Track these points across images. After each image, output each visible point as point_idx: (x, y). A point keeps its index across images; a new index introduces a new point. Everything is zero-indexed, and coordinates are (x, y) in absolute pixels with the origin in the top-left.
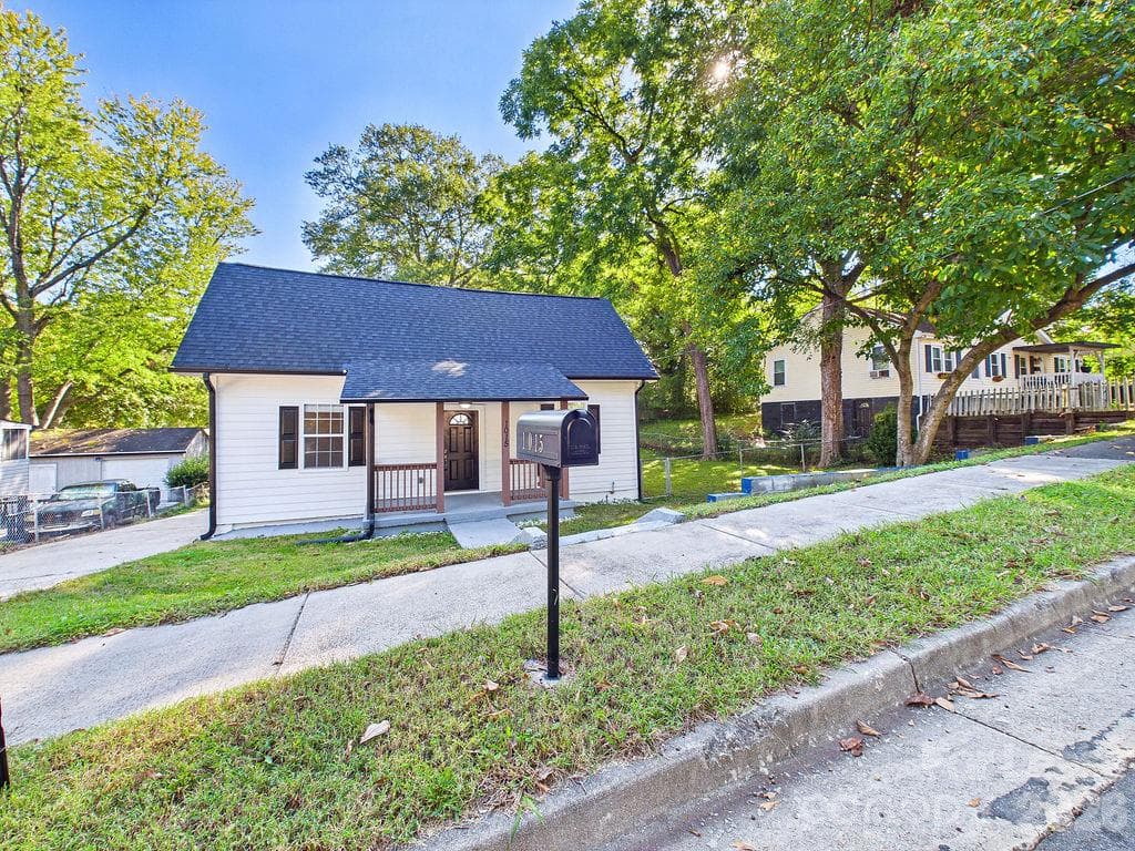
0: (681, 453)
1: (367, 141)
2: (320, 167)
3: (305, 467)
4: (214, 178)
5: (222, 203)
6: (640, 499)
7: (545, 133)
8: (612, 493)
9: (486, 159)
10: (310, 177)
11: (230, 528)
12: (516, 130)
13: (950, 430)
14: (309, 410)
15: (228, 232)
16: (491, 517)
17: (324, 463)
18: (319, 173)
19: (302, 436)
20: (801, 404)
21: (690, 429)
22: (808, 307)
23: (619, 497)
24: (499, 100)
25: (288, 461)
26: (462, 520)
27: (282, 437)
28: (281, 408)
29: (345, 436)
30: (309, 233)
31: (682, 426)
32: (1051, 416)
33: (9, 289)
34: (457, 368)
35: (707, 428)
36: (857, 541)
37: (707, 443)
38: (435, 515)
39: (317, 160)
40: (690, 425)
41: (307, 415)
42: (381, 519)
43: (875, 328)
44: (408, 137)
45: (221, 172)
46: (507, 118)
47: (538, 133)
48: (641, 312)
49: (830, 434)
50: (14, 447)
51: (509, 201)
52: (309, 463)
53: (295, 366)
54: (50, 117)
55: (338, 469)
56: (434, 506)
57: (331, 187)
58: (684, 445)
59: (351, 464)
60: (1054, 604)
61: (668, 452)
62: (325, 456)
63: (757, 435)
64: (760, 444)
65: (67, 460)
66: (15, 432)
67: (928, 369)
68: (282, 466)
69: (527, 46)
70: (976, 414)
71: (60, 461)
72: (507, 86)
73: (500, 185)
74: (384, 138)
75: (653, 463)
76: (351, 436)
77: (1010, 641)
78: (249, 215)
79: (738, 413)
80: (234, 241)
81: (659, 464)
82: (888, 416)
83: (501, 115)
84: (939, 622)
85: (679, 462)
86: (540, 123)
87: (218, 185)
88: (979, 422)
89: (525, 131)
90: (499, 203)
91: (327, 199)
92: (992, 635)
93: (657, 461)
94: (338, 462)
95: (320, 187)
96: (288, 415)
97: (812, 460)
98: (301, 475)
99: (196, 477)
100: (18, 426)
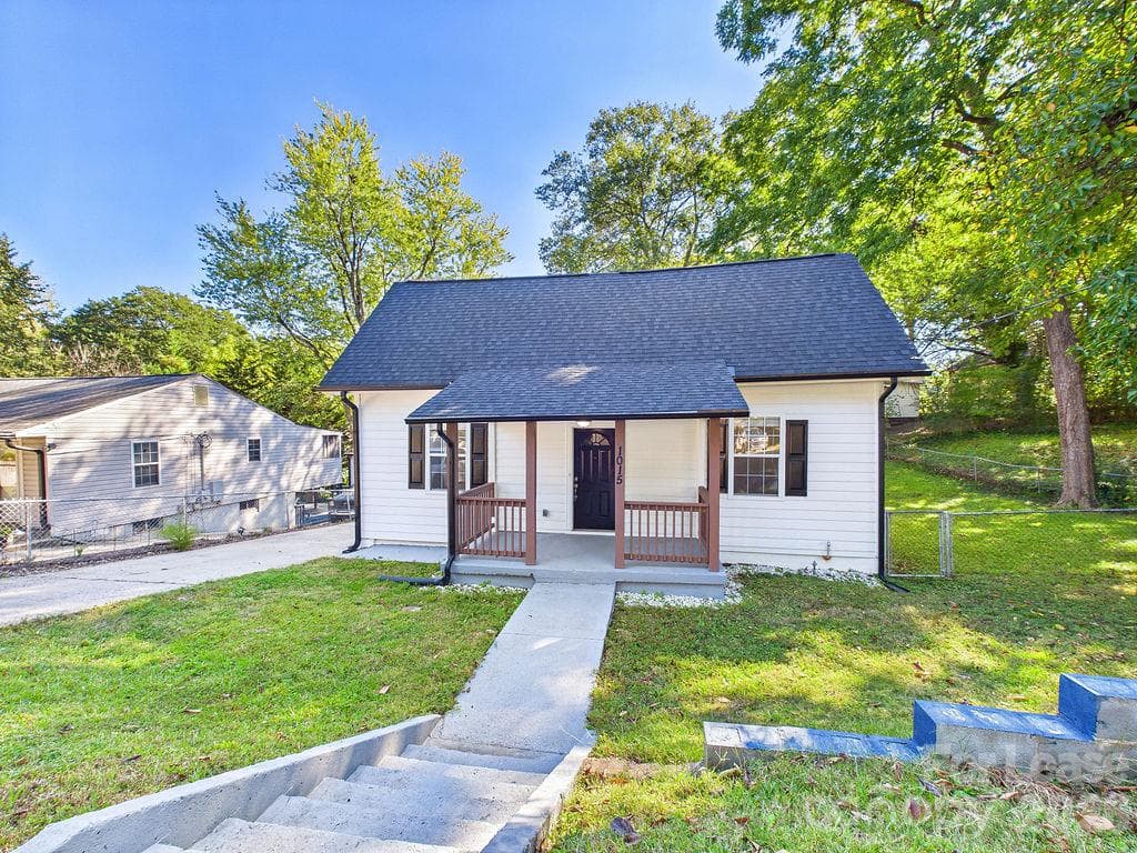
0: (1014, 490)
2: (549, 179)
3: (431, 488)
6: (881, 574)
8: (827, 558)
10: (540, 193)
16: (594, 582)
18: (549, 186)
19: (428, 456)
21: (1042, 451)
23: (839, 566)
25: (415, 480)
27: (412, 455)
29: (468, 456)
31: (1025, 445)
34: (580, 373)
35: (1073, 454)
37: (1072, 479)
38: (522, 566)
39: (545, 172)
40: (1044, 443)
41: (433, 432)
42: (462, 562)
45: (477, 209)
46: (726, 43)
48: (957, 276)
50: (331, 448)
52: (432, 484)
56: (522, 555)
58: (1021, 476)
59: (473, 487)
61: (986, 485)
66: (331, 437)
68: (411, 486)
75: (952, 502)
76: (472, 457)
78: (504, 244)
81: (964, 505)
83: (717, 40)
85: (1005, 505)
91: (557, 211)
93: (960, 500)
95: (550, 201)
96: (417, 432)
98: (428, 496)
100: (333, 433)
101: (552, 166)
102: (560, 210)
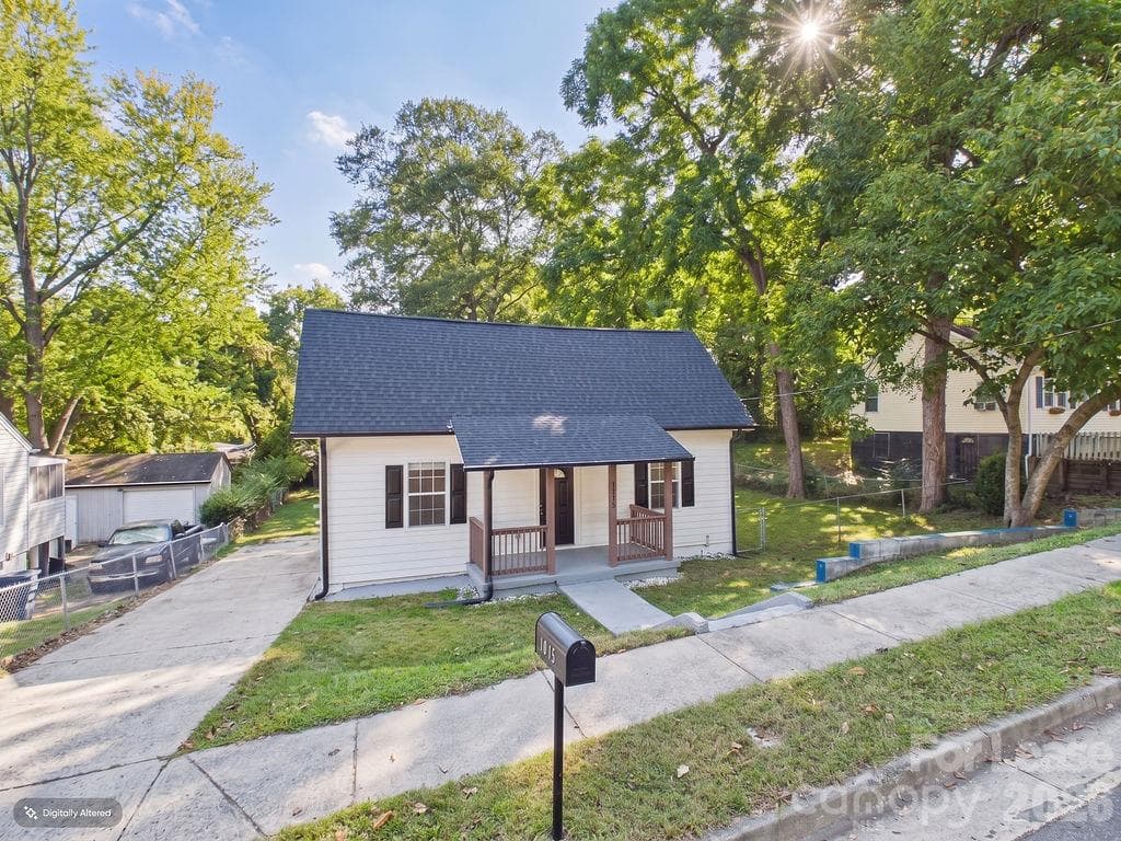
1: (403, 119)
2: (352, 152)
3: (410, 526)
4: (230, 162)
6: (735, 553)
7: (610, 120)
8: (707, 546)
9: (538, 135)
10: (340, 163)
11: (341, 588)
12: (580, 118)
13: (1061, 474)
14: (413, 468)
16: (599, 578)
17: (427, 522)
19: (406, 495)
20: (897, 436)
22: (914, 350)
23: (712, 551)
24: (560, 83)
25: (393, 521)
27: (388, 496)
28: (388, 468)
29: (447, 493)
30: (338, 224)
33: (17, 297)
34: (557, 423)
35: (793, 461)
36: (960, 636)
37: (792, 475)
38: (546, 576)
39: (350, 143)
41: (411, 473)
43: (984, 375)
44: (448, 112)
46: (569, 103)
47: (604, 121)
49: (932, 478)
51: (567, 191)
52: (413, 522)
53: (402, 426)
54: (62, 103)
55: (441, 527)
56: (545, 568)
57: (364, 174)
59: (453, 521)
60: (1094, 696)
62: (427, 514)
63: (846, 467)
64: (850, 479)
65: (89, 492)
67: (1039, 405)
68: (389, 525)
69: (592, 20)
70: (1090, 456)
71: (80, 492)
72: (570, 67)
73: (558, 175)
74: (421, 115)
76: (453, 494)
77: (1059, 721)
79: (823, 437)
82: (993, 463)
84: (1010, 709)
86: (606, 109)
88: (1093, 467)
89: (590, 116)
90: (557, 196)
91: (359, 187)
92: (1049, 718)
94: (440, 520)
95: (350, 174)
96: (394, 474)
97: (913, 503)
98: (406, 533)
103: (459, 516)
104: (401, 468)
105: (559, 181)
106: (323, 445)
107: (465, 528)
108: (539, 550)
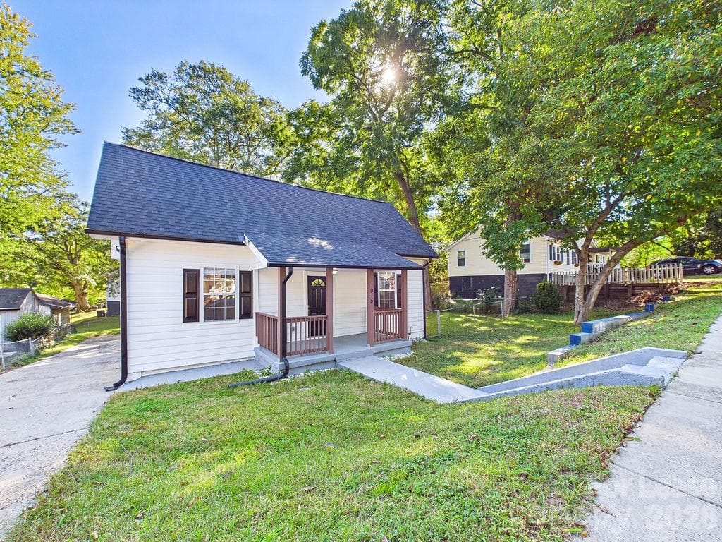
2: (142, 86)
3: (205, 320)
4: (40, 79)
5: (47, 103)
6: (425, 338)
8: (410, 334)
10: (134, 93)
11: (139, 376)
12: (311, 82)
13: (565, 293)
14: (208, 273)
15: (49, 127)
16: (364, 356)
17: (220, 317)
18: (142, 90)
19: (202, 294)
20: (475, 278)
23: (413, 336)
25: (190, 315)
26: (347, 359)
27: (186, 295)
28: (185, 271)
29: (237, 295)
32: (620, 286)
38: (327, 355)
39: (141, 79)
41: (206, 276)
42: (293, 361)
45: (48, 77)
46: (304, 72)
49: (510, 295)
52: (208, 318)
53: (200, 235)
55: (232, 322)
57: (150, 103)
59: (241, 317)
62: (220, 311)
63: (447, 296)
67: (551, 259)
68: (186, 320)
76: (241, 295)
78: (70, 116)
80: (53, 136)
82: (546, 284)
87: (41, 87)
91: (146, 112)
94: (231, 317)
95: (141, 102)
96: (191, 277)
98: (202, 327)
99: (36, 330)
101: (148, 78)
102: (148, 112)
103: (246, 313)
104: (197, 271)
105: (290, 124)
106: (123, 245)
107: (252, 322)
108: (308, 339)
